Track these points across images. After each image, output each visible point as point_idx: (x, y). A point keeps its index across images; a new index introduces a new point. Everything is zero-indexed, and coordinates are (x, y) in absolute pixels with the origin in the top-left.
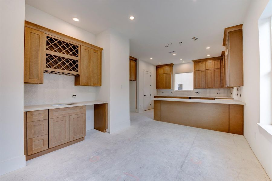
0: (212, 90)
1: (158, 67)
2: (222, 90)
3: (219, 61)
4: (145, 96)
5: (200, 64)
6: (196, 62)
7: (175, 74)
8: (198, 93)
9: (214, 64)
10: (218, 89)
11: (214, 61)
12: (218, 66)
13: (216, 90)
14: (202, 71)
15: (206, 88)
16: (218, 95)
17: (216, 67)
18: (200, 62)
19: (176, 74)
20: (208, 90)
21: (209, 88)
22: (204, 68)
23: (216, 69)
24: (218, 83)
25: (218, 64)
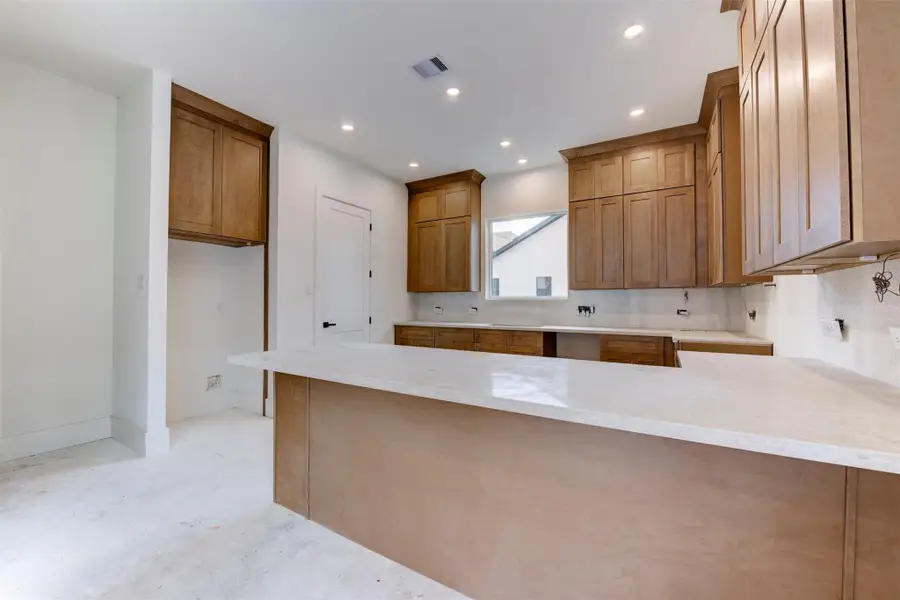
0: (654, 297)
1: (415, 190)
2: (700, 298)
3: (690, 147)
4: (326, 325)
5: (599, 169)
6: (580, 160)
7: (490, 222)
8: (587, 309)
9: (661, 163)
10: (681, 292)
11: (661, 152)
12: (682, 174)
13: (675, 298)
14: (607, 200)
15: (624, 289)
16: (681, 320)
17: (673, 181)
18: (597, 157)
19: (494, 224)
20: (635, 295)
21: (642, 285)
22: (614, 187)
23: (673, 192)
24: (680, 264)
25: (682, 166)
